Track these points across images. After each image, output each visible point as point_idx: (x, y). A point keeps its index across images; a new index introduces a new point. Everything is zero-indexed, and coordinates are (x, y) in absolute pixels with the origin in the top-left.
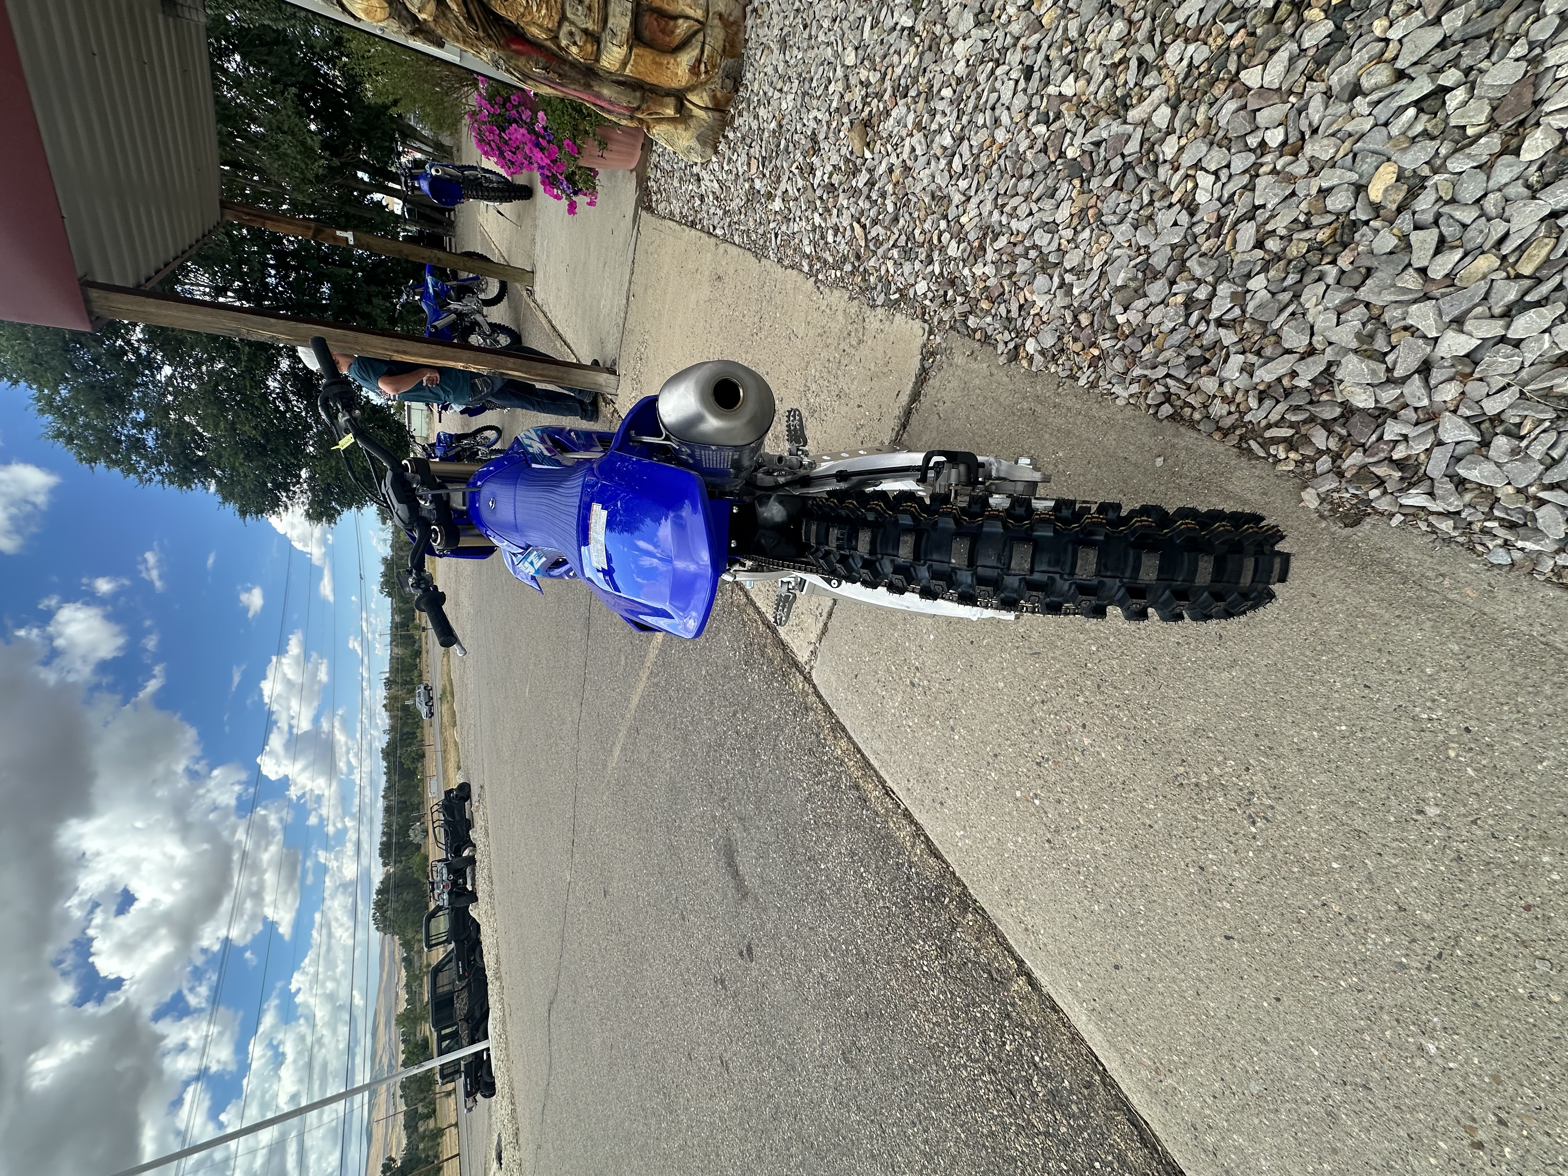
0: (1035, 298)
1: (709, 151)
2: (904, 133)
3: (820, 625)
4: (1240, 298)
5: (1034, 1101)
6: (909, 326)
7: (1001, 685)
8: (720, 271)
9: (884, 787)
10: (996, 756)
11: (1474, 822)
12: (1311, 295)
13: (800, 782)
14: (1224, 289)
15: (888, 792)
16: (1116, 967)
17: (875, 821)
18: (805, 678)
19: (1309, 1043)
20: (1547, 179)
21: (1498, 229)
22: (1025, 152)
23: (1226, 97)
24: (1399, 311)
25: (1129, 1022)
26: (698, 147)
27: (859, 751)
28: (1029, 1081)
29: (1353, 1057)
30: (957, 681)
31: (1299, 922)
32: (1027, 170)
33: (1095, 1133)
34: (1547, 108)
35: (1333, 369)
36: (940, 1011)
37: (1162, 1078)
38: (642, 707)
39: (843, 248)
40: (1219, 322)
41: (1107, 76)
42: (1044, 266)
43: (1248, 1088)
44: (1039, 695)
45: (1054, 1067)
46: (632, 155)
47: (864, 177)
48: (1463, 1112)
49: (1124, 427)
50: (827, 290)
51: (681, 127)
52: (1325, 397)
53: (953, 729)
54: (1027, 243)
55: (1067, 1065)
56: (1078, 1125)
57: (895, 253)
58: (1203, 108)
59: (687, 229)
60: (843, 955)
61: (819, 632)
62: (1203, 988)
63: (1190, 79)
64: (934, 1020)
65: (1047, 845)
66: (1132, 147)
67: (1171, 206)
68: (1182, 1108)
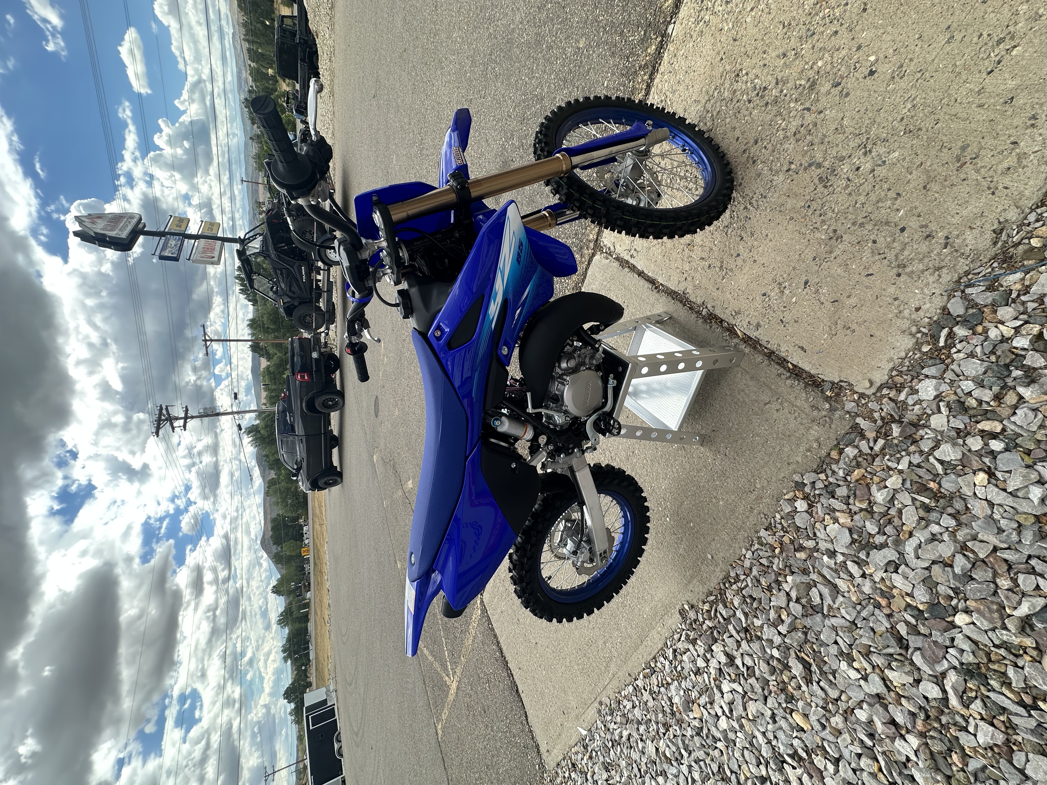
18: (596, 244)
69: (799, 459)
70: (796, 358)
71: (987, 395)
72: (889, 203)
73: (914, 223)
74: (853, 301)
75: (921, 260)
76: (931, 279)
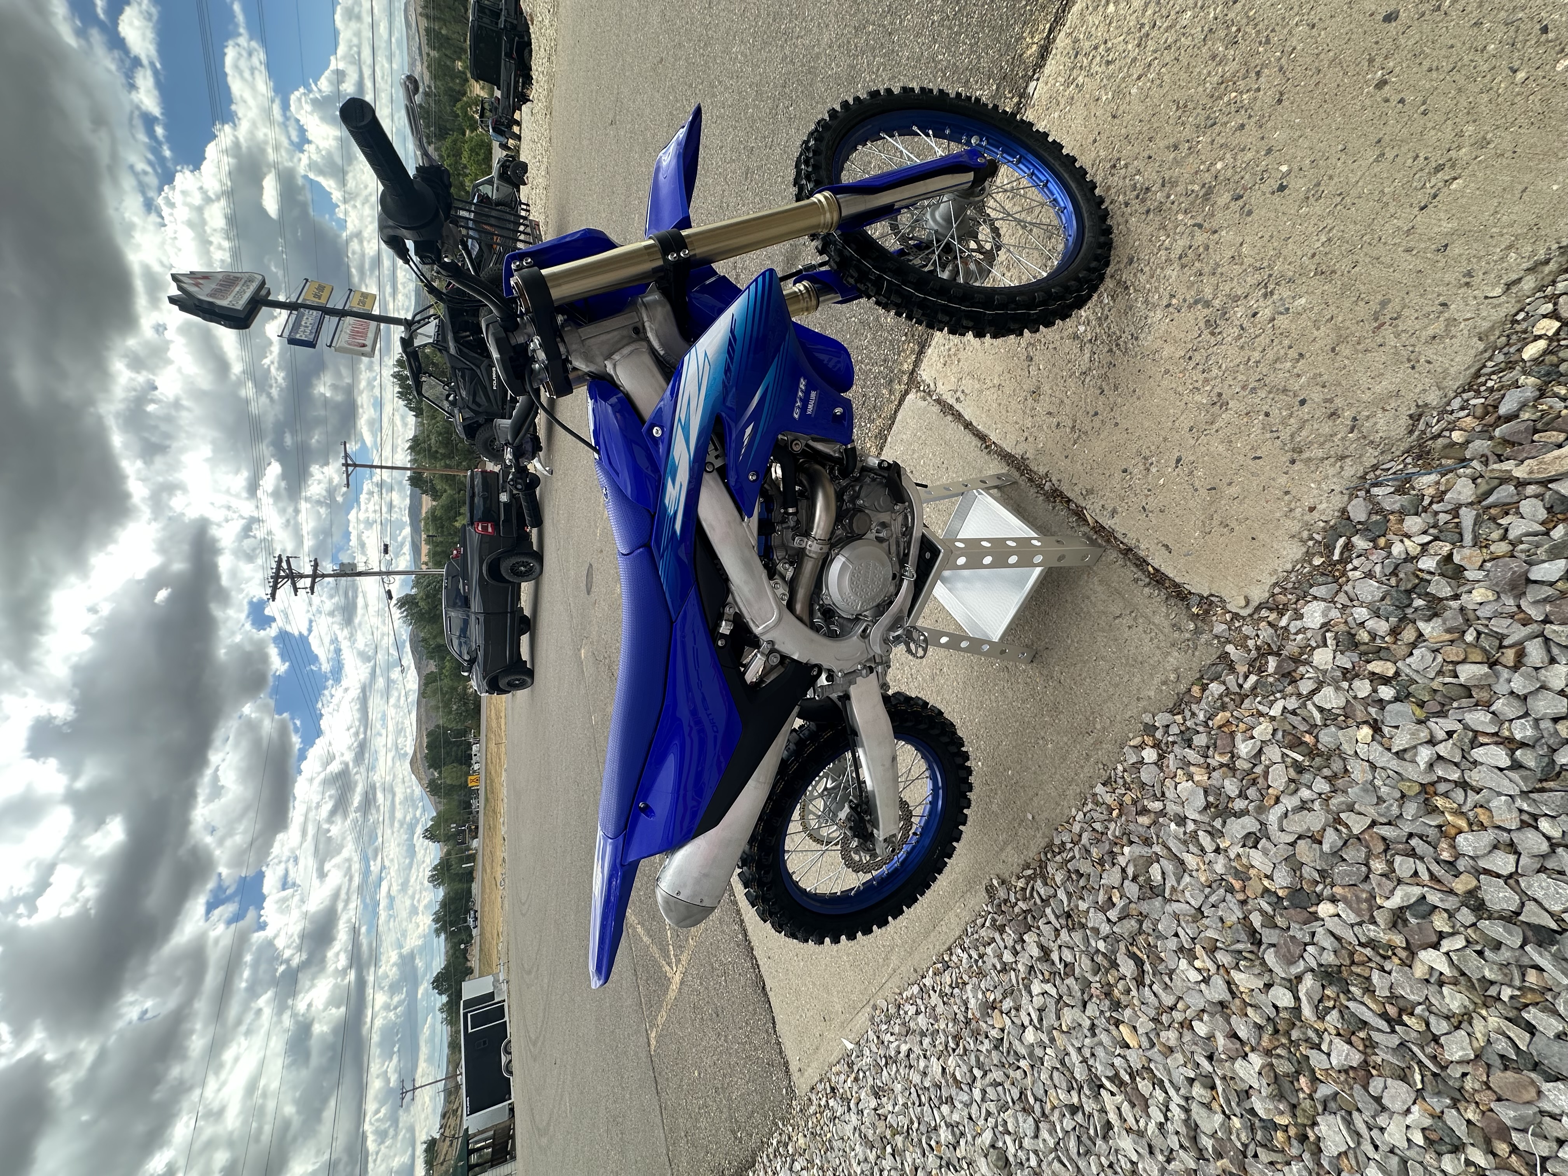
3: (950, 400)
18: (912, 374)
61: (944, 396)
69: (1152, 694)
70: (1158, 560)
71: (1382, 627)
72: (1289, 364)
73: (1316, 395)
74: (1234, 490)
75: (1321, 445)
76: (1331, 471)
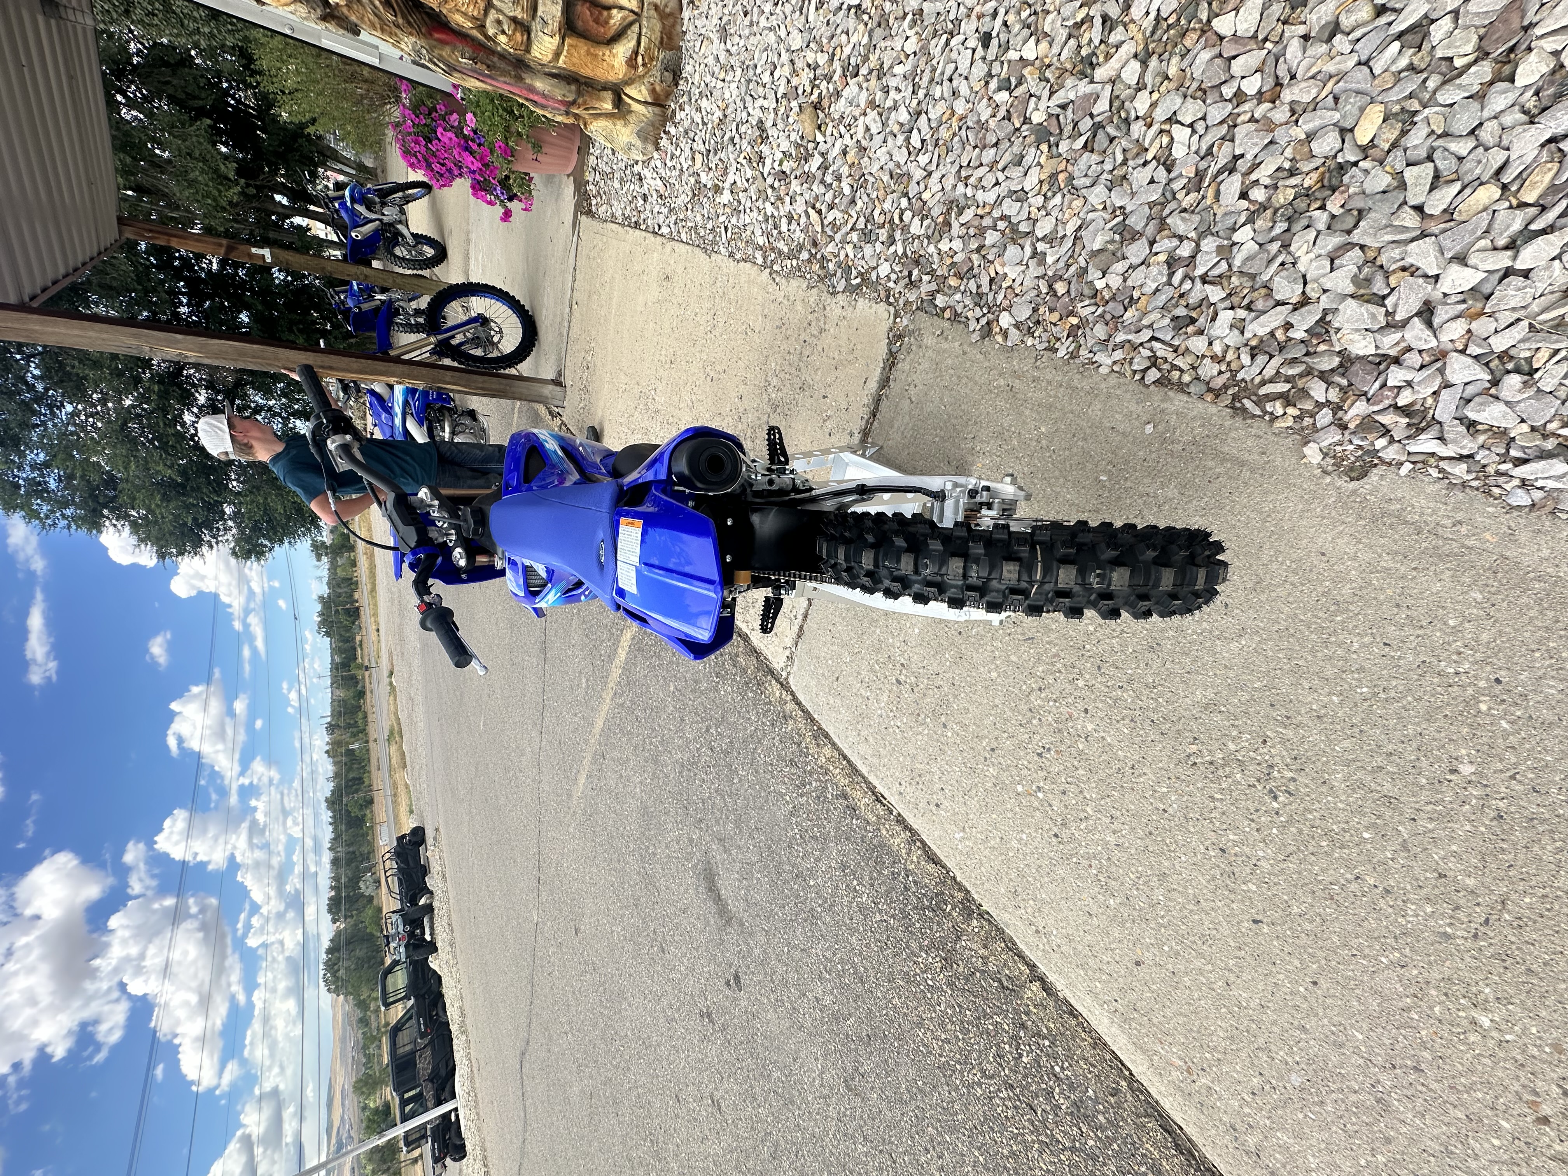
0: (1006, 270)
1: (650, 147)
2: (857, 113)
3: (796, 628)
4: (1226, 252)
5: (1056, 1115)
6: (873, 311)
7: (994, 675)
8: (668, 271)
9: (873, 793)
10: (993, 750)
11: (1513, 777)
12: (1300, 245)
13: (782, 795)
14: (1209, 244)
15: (879, 798)
16: (1138, 964)
17: (866, 830)
18: (782, 685)
19: (1352, 1026)
20: (1545, 103)
21: (1497, 157)
22: (987, 121)
23: (1199, 46)
24: (1397, 251)
25: (1155, 1020)
26: (639, 143)
27: (845, 757)
28: (1050, 1093)
29: (1400, 1038)
30: (947, 675)
31: (1332, 899)
32: (991, 139)
33: (1126, 1144)
34: (1538, 31)
35: (1328, 318)
36: (949, 1027)
37: (1195, 1077)
38: (607, 730)
39: (799, 236)
40: (1204, 279)
41: (1070, 36)
42: (1014, 235)
43: (1289, 1081)
44: (1036, 682)
45: (1076, 1077)
46: (569, 159)
47: (817, 161)
48: (1524, 1086)
49: (1109, 396)
50: (784, 280)
51: (620, 123)
52: (1322, 347)
53: (945, 726)
54: (996, 214)
55: (1090, 1072)
56: (1107, 1137)
57: (854, 236)
58: (1175, 60)
59: (631, 231)
60: (839, 977)
61: (795, 636)
62: (1232, 978)
63: (1159, 32)
64: (943, 1036)
65: (1054, 840)
66: (1102, 106)
67: (1145, 164)
68: (1219, 1108)
72: (792, 357)
73: (803, 336)
74: (836, 354)
75: (820, 321)
76: (828, 309)
